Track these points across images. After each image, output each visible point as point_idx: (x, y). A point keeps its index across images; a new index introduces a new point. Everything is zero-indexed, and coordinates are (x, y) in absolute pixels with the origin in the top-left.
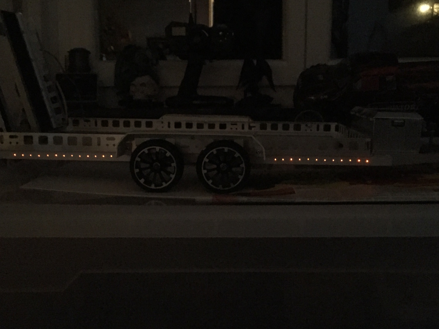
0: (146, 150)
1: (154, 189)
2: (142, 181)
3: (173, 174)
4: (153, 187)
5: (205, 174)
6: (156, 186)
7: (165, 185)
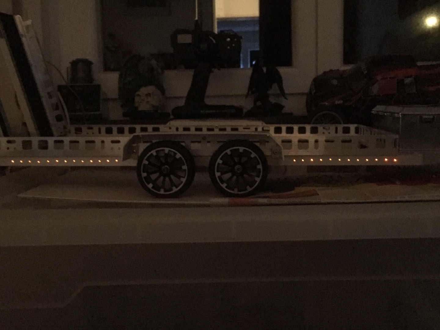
0: (154, 152)
1: (164, 195)
2: (150, 186)
3: (184, 177)
4: (162, 192)
5: (219, 177)
6: (165, 191)
7: (175, 190)
